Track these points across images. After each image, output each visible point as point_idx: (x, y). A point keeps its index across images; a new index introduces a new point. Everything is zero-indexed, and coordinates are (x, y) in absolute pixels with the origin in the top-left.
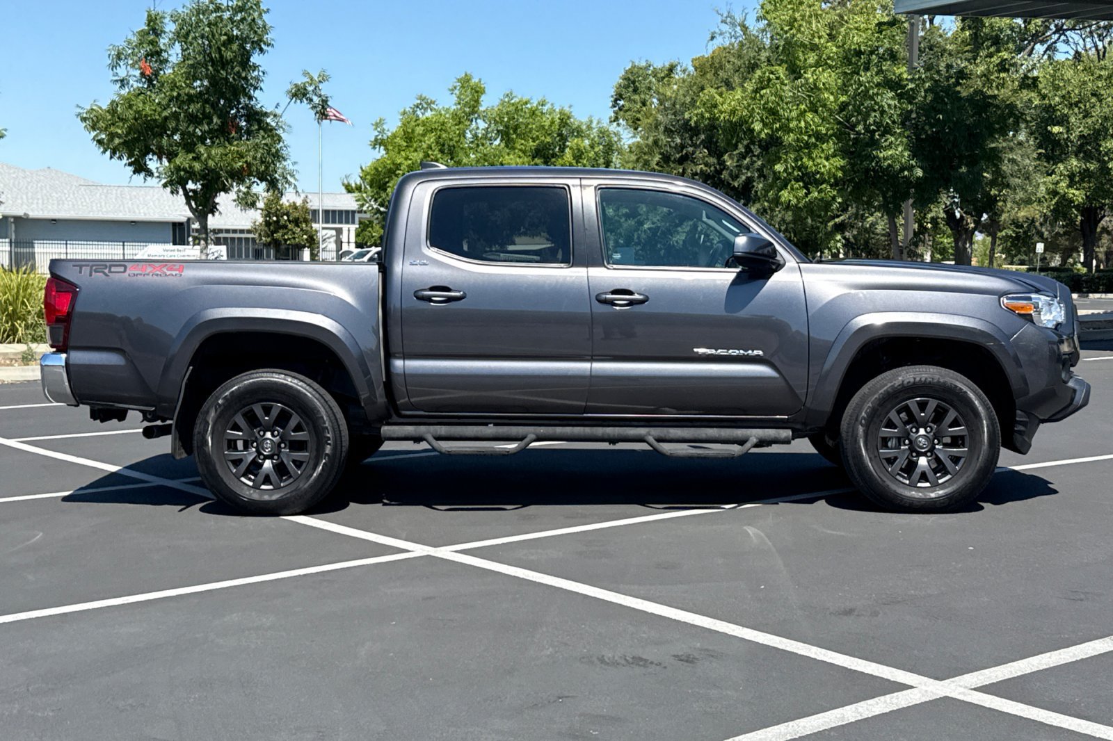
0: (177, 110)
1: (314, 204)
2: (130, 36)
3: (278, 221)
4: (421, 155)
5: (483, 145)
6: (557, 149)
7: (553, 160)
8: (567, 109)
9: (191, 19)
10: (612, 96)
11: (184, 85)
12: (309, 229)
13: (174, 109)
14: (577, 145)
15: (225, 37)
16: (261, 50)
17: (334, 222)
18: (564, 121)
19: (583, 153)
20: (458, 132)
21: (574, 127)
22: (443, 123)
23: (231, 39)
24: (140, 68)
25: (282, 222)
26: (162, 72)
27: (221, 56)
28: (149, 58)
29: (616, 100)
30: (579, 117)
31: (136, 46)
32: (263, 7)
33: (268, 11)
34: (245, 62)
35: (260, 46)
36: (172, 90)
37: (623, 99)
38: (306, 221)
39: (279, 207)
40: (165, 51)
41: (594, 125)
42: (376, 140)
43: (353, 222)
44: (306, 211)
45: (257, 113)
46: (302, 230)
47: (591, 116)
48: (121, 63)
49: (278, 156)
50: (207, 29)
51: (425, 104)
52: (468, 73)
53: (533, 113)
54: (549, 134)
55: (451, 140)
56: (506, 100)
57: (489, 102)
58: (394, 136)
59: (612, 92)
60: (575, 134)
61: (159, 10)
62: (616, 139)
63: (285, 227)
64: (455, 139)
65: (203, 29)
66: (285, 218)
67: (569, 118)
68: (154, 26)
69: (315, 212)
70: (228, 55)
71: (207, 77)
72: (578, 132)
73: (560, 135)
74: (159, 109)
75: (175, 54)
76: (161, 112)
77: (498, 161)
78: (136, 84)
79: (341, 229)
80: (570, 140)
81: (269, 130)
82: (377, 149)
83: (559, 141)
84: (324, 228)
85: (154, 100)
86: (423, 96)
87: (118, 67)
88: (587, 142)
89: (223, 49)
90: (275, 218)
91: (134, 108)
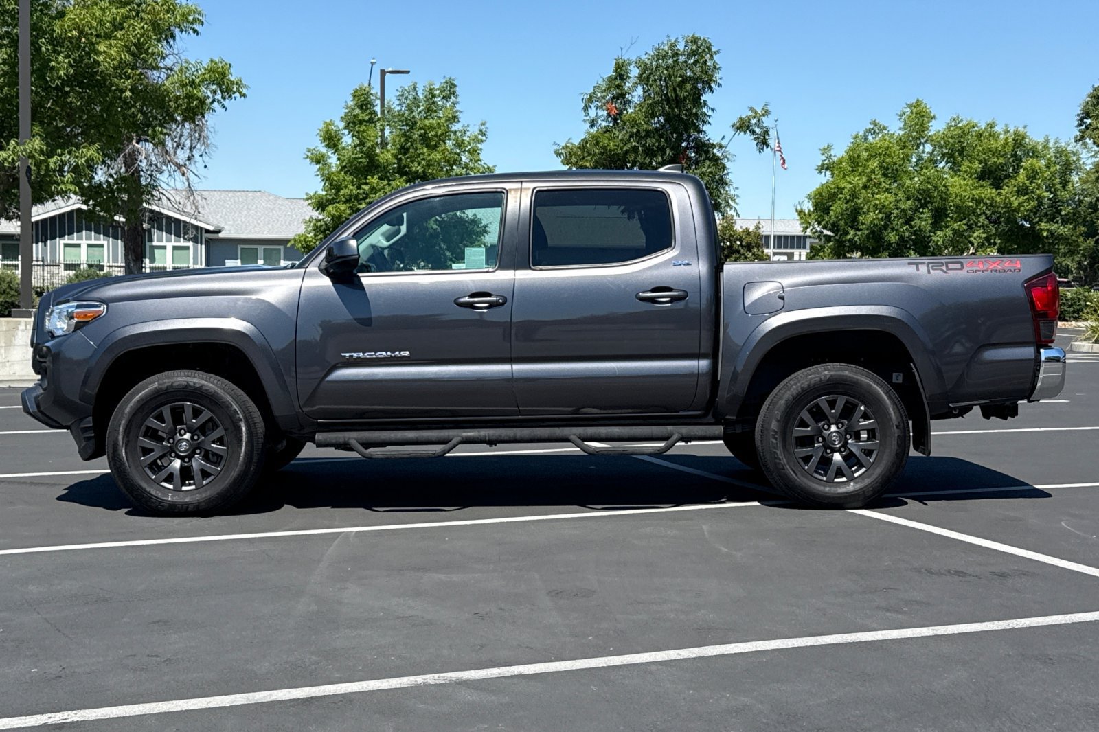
0: (636, 144)
1: (766, 230)
2: (601, 82)
3: (731, 247)
4: (864, 179)
5: (927, 168)
6: (1011, 170)
7: (1006, 181)
8: (1021, 130)
9: (651, 63)
10: (1078, 115)
11: (642, 123)
12: (760, 253)
13: (634, 144)
14: (1031, 165)
15: (680, 79)
16: (711, 88)
17: (786, 247)
18: (1019, 141)
19: (1037, 173)
20: (902, 156)
21: (1029, 147)
22: (887, 148)
23: (685, 80)
24: (607, 109)
25: (735, 247)
26: (625, 112)
27: (676, 95)
28: (615, 100)
29: (1082, 119)
30: (1035, 137)
31: (605, 90)
32: (713, 49)
33: (718, 52)
34: (696, 100)
35: (710, 85)
36: (632, 127)
37: (1090, 118)
38: (758, 246)
39: (732, 233)
40: (629, 93)
41: (1051, 145)
42: (823, 165)
43: (805, 247)
44: (760, 237)
45: (704, 145)
46: (753, 254)
47: (1047, 136)
48: (592, 106)
49: (722, 183)
50: (665, 72)
51: (876, 128)
52: (920, 99)
53: (979, 135)
54: (1001, 156)
55: (895, 164)
56: (953, 124)
57: (937, 127)
58: (840, 161)
59: (1078, 110)
60: (1031, 154)
61: (626, 58)
62: (1074, 158)
63: (738, 252)
64: (899, 163)
65: (662, 72)
66: (738, 243)
67: (1024, 138)
68: (621, 72)
69: (768, 237)
70: (682, 94)
71: (662, 114)
72: (1033, 153)
73: (1015, 155)
74: (621, 145)
75: (637, 96)
76: (623, 147)
77: (941, 183)
78: (604, 124)
79: (793, 253)
80: (1024, 160)
81: (716, 160)
82: (823, 174)
83: (1013, 161)
84: (775, 254)
85: (618, 137)
86: (877, 121)
87: (589, 109)
88: (1043, 162)
89: (678, 89)
90: (728, 244)
91: (601, 144)
